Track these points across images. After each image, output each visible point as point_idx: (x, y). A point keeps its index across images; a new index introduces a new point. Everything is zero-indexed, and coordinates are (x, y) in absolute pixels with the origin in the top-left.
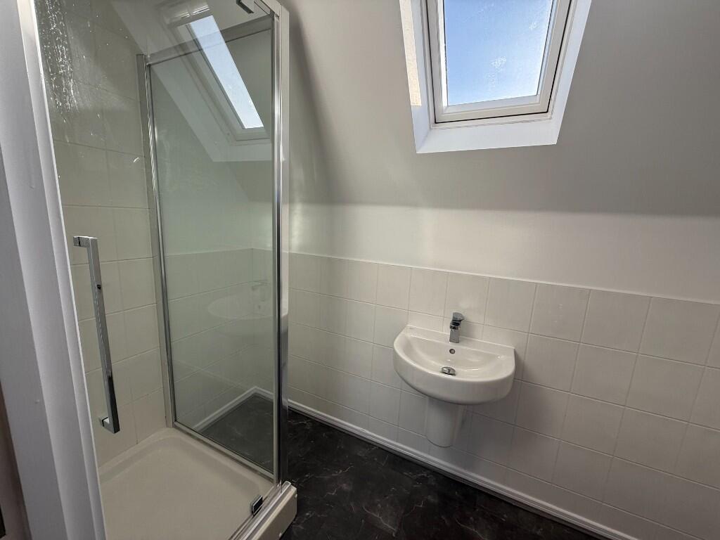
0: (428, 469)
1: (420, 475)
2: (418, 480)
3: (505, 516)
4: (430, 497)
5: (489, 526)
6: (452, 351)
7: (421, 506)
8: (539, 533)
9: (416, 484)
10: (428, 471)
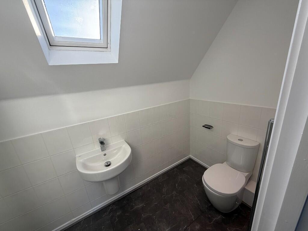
0: (110, 205)
1: (109, 210)
2: (109, 213)
3: (140, 193)
4: (118, 214)
5: (139, 201)
6: (105, 155)
7: (117, 220)
8: (149, 189)
9: (110, 215)
10: (111, 206)
